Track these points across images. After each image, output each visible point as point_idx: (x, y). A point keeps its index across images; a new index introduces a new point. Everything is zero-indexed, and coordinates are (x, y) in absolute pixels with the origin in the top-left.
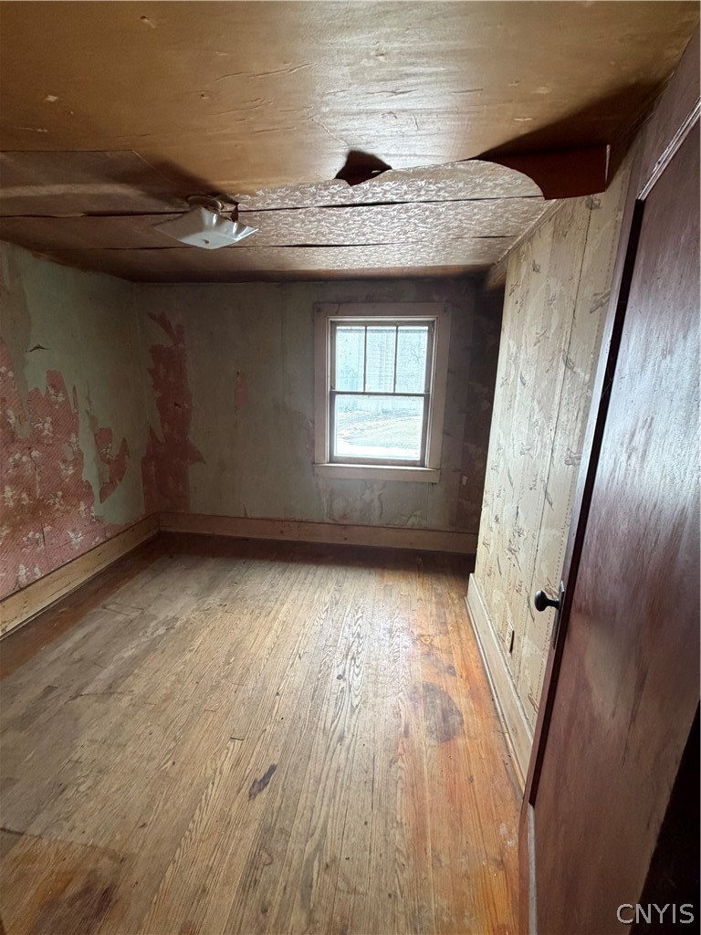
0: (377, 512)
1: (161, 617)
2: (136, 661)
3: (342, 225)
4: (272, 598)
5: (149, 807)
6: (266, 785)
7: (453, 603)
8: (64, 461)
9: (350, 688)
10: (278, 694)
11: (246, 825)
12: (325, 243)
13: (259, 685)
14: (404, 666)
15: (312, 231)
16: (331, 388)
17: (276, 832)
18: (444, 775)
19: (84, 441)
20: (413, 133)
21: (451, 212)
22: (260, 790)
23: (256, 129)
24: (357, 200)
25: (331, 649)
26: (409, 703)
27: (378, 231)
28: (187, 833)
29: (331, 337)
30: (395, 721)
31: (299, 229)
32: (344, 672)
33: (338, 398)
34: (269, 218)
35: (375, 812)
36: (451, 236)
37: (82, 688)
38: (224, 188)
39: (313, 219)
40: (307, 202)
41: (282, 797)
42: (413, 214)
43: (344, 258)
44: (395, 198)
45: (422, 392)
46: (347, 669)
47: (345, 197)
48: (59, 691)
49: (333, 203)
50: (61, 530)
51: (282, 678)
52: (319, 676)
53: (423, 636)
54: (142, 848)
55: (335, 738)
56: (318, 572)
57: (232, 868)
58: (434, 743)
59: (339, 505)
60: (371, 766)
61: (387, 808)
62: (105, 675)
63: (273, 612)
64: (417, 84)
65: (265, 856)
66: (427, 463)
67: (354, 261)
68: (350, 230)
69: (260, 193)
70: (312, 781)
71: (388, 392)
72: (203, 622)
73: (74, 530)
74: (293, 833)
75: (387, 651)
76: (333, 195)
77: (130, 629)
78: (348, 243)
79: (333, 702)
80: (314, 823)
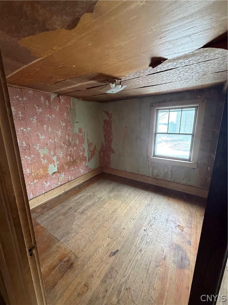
0: (170, 176)
1: (98, 196)
2: (90, 207)
3: (155, 79)
4: (129, 198)
5: (85, 247)
6: (115, 255)
7: (197, 217)
8: (81, 151)
9: (147, 235)
10: (124, 229)
11: (107, 264)
12: (151, 85)
13: (119, 224)
14: (170, 235)
15: (146, 82)
16: (155, 131)
17: (114, 270)
18: (177, 281)
19: (85, 146)
20: (173, 47)
21: (198, 67)
22: (113, 256)
23: (121, 60)
24: (159, 71)
25: (144, 220)
26: (168, 248)
27: (169, 79)
28: (92, 258)
29: (156, 115)
30: (162, 253)
31: (142, 83)
32: (147, 229)
33: (158, 135)
34: (132, 81)
35: (147, 280)
36: (201, 75)
37: (77, 210)
38: (117, 76)
39: (145, 79)
40: (142, 75)
41: (118, 260)
42: (181, 71)
43: (159, 88)
44: (172, 67)
45: (191, 133)
46: (148, 229)
47: (154, 71)
48: (72, 209)
49: (151, 73)
50: (79, 168)
51: (126, 224)
52: (138, 227)
53: (180, 226)
54: (81, 257)
55: (139, 250)
56: (145, 193)
57: (101, 274)
58: (175, 267)
59: (156, 172)
60: (149, 264)
61: (151, 281)
62: (82, 208)
63: (128, 203)
64: (169, 33)
65: (110, 275)
66: (191, 160)
67: (164, 89)
68: (159, 80)
69: (127, 75)
70: (128, 260)
71: (177, 133)
72: (108, 200)
73: (81, 169)
74: (119, 273)
75: (164, 227)
76: (150, 71)
77: (90, 197)
78: (159, 84)
79: (140, 238)
80: (126, 273)
